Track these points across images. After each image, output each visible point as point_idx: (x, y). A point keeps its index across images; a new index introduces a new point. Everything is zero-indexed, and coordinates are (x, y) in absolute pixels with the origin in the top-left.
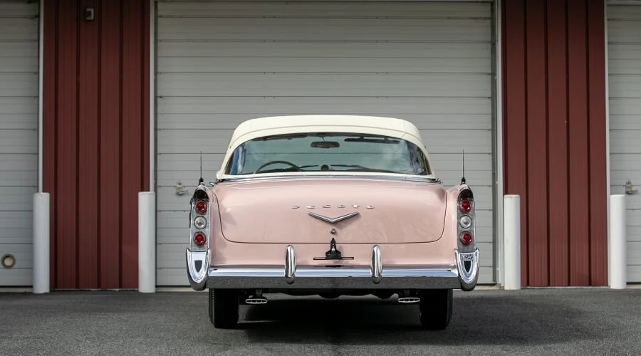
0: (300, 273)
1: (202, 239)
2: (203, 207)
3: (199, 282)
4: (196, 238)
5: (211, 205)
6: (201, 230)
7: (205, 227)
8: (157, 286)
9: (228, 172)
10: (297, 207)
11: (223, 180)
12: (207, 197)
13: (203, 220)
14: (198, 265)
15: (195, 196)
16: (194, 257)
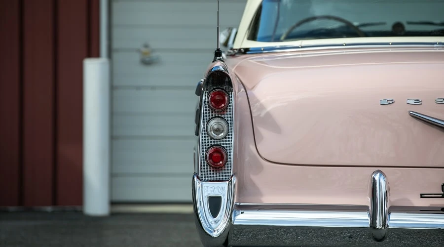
0: (398, 220)
1: (222, 158)
2: (223, 101)
3: (215, 234)
4: (211, 155)
5: (237, 97)
6: (218, 143)
7: (225, 137)
8: (113, 203)
9: (253, 36)
10: (390, 102)
11: (246, 51)
12: (230, 84)
13: (223, 123)
14: (215, 204)
15: (207, 82)
16: (208, 189)
